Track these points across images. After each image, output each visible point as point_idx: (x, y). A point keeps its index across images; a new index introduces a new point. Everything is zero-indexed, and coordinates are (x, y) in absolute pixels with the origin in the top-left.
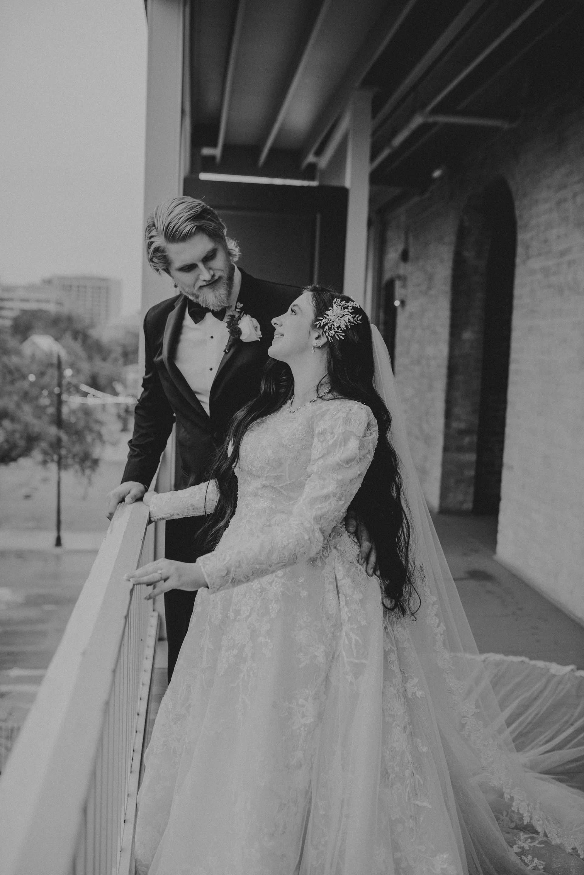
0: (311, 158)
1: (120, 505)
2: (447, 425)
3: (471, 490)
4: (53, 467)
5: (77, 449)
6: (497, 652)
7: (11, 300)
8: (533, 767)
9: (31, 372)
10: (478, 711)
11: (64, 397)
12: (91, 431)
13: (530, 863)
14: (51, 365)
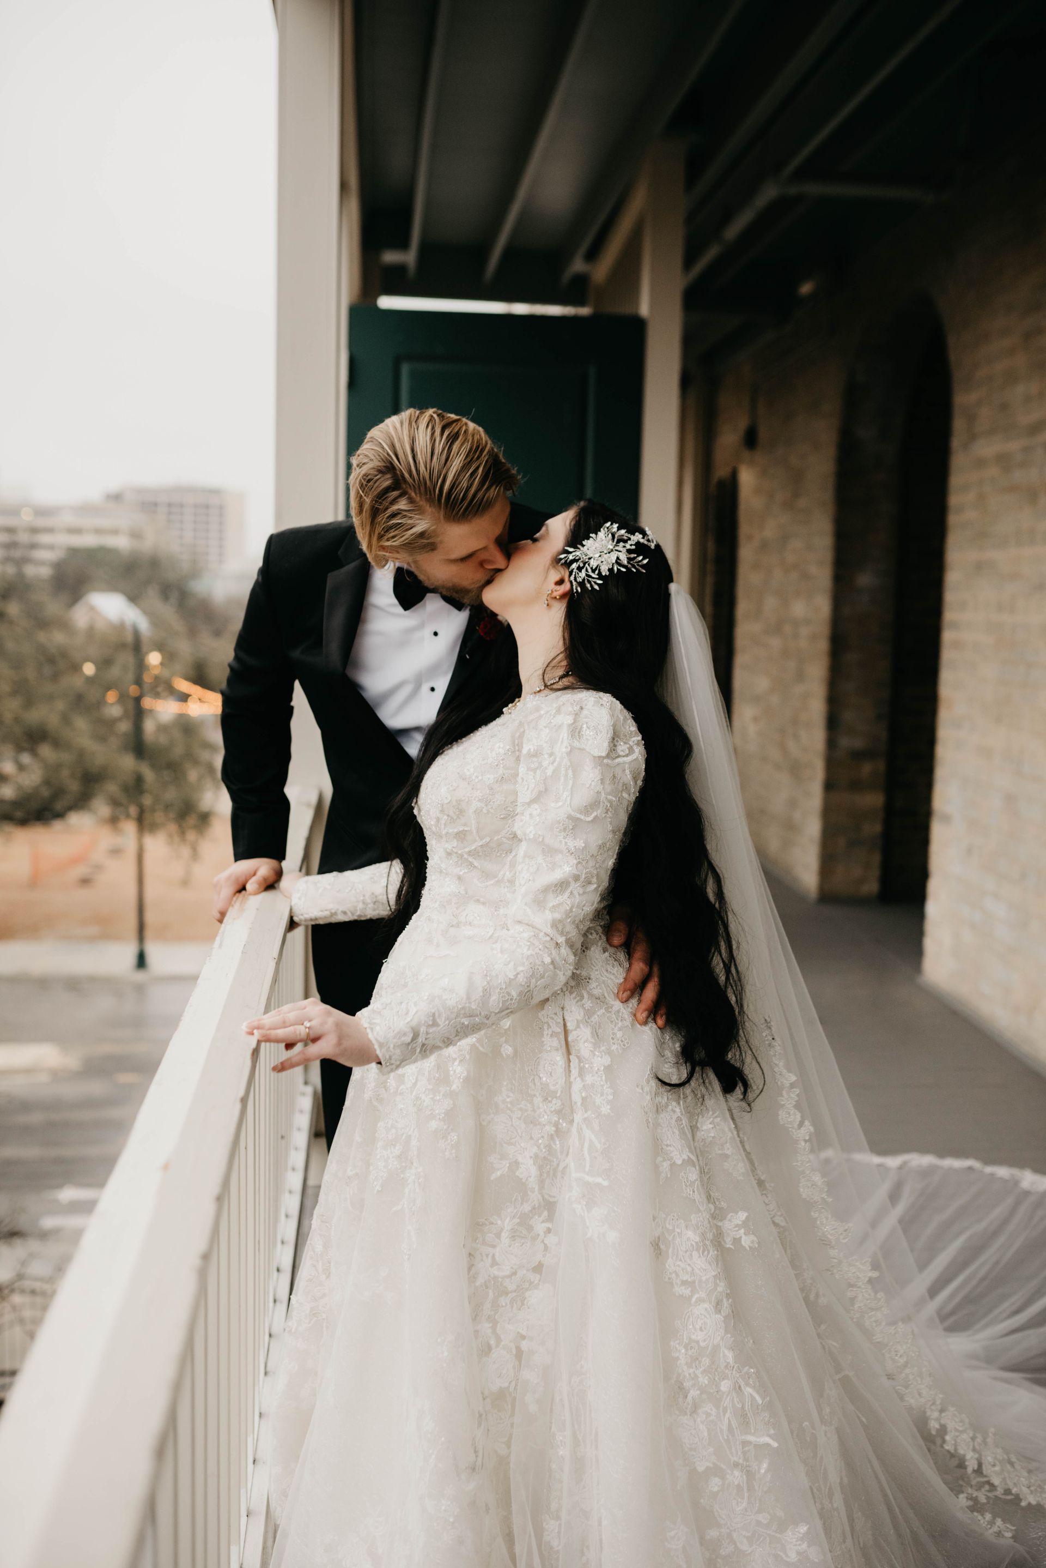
0: (578, 265)
1: (238, 897)
2: (831, 743)
3: (876, 859)
4: (130, 828)
5: (171, 794)
6: (923, 1150)
7: (50, 530)
8: (989, 1358)
9: (87, 660)
10: (875, 1274)
11: (147, 702)
12: (196, 762)
13: (989, 1526)
14: (122, 646)
